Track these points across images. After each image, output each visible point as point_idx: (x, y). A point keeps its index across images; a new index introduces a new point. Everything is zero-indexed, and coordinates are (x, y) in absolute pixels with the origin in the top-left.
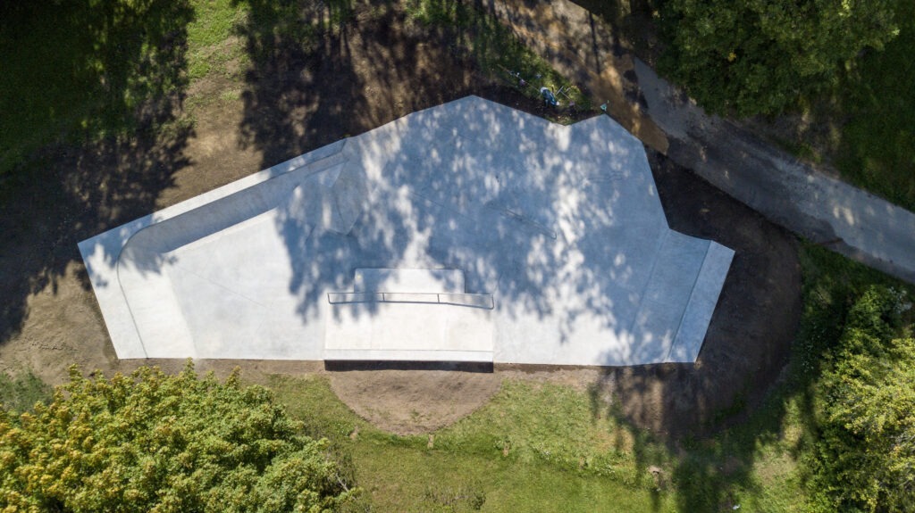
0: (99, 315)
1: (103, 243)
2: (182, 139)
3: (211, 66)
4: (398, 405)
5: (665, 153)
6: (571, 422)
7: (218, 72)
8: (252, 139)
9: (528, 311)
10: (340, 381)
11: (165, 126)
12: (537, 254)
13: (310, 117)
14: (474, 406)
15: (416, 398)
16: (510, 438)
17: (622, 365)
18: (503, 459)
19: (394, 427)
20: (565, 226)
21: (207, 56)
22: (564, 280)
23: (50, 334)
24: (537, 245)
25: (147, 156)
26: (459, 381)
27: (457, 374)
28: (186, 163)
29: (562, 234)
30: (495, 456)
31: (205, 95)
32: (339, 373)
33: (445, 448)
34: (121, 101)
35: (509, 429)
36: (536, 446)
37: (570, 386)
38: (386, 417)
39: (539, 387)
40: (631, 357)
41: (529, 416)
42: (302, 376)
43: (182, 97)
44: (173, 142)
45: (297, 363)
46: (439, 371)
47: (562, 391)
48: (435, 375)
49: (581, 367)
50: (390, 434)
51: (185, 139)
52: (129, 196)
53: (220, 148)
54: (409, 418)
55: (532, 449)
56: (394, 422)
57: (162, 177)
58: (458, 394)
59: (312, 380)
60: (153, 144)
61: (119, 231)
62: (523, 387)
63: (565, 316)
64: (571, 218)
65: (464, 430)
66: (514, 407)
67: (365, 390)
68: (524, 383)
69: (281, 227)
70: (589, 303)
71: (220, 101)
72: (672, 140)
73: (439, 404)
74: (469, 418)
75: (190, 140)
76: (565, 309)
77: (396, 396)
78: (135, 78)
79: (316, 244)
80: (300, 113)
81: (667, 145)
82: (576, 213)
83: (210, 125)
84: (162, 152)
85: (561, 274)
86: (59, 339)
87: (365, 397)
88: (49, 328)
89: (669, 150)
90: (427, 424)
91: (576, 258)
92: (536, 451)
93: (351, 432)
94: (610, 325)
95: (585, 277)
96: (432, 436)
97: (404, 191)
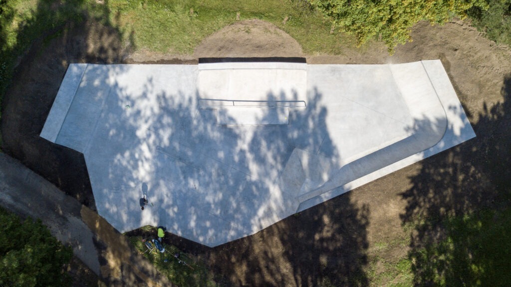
0: (456, 88)
1: (455, 137)
2: (409, 213)
3: (396, 268)
4: (258, 37)
5: (83, 206)
6: (151, 29)
7: (391, 263)
8: (360, 213)
9: (172, 98)
10: (296, 51)
11: (422, 223)
12: (166, 135)
13: (319, 229)
14: (210, 38)
15: (248, 41)
16: (189, 19)
17: (114, 65)
18: (193, 6)
19: (261, 24)
20: (147, 154)
21: (399, 276)
22: (149, 118)
23: (487, 76)
24: (166, 141)
25: (432, 200)
26: (219, 52)
27: (221, 56)
28: (405, 195)
29: (150, 150)
30: (198, 8)
31: (398, 245)
32: (297, 56)
33: (230, 12)
34: (455, 241)
35: (190, 24)
36: (173, 14)
37: (151, 51)
38: (266, 30)
39: (171, 50)
40: (108, 70)
41: (177, 32)
42: (321, 54)
43: (412, 245)
44: (416, 211)
45: (324, 63)
46: (233, 57)
47: (156, 48)
48: (235, 54)
49: (144, 63)
50: (264, 20)
51: (407, 213)
52: (442, 171)
53: (385, 206)
54: (252, 29)
55: (175, 12)
56: (261, 27)
57: (420, 185)
58: (221, 44)
59: (314, 52)
60: (429, 209)
61: (445, 146)
62: (180, 49)
63: (149, 95)
64: (144, 160)
65: (217, 23)
66: (186, 37)
67: (280, 45)
68: (180, 52)
69: (335, 152)
70: (133, 103)
71: (387, 241)
72: (78, 215)
73: (233, 38)
74: (215, 30)
75: (404, 212)
76: (149, 100)
77: (260, 42)
78: (448, 259)
79: (311, 141)
80: (327, 233)
81: (81, 212)
82: (140, 163)
83: (393, 223)
84: (422, 204)
85: (150, 122)
86: (481, 73)
87: (280, 41)
88: (488, 80)
89: (80, 208)
90: (240, 26)
91: (141, 133)
92: (173, 11)
93: (288, 20)
94: (121, 90)
95: (135, 120)
96: (238, 19)
97: (254, 177)
